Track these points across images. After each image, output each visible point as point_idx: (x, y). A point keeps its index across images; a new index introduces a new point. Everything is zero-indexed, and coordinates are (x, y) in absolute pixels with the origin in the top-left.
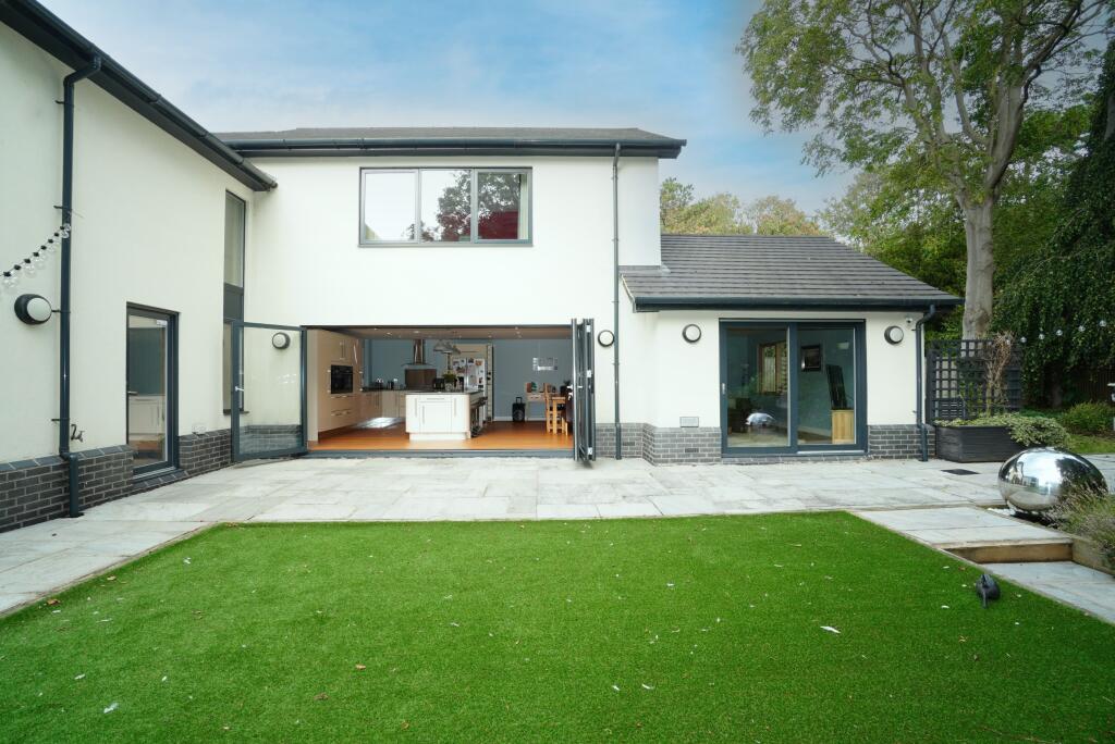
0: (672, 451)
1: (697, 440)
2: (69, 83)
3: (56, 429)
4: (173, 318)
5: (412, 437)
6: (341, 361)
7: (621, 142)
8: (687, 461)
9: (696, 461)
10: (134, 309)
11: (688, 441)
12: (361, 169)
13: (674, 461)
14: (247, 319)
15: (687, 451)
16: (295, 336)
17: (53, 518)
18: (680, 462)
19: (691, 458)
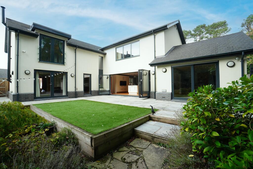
0: (159, 97)
1: (165, 95)
2: (76, 50)
3: (75, 88)
4: (90, 75)
5: (129, 93)
6: (122, 80)
7: (153, 30)
8: (163, 100)
9: (165, 100)
10: (84, 74)
11: (163, 95)
12: (116, 48)
13: (160, 100)
14: (103, 74)
15: (163, 97)
16: (108, 76)
17: (74, 98)
18: (161, 100)
19: (164, 99)
